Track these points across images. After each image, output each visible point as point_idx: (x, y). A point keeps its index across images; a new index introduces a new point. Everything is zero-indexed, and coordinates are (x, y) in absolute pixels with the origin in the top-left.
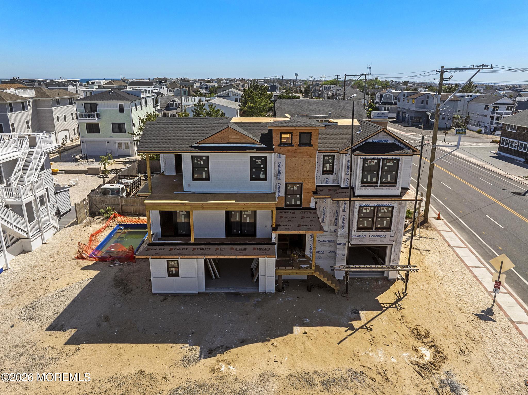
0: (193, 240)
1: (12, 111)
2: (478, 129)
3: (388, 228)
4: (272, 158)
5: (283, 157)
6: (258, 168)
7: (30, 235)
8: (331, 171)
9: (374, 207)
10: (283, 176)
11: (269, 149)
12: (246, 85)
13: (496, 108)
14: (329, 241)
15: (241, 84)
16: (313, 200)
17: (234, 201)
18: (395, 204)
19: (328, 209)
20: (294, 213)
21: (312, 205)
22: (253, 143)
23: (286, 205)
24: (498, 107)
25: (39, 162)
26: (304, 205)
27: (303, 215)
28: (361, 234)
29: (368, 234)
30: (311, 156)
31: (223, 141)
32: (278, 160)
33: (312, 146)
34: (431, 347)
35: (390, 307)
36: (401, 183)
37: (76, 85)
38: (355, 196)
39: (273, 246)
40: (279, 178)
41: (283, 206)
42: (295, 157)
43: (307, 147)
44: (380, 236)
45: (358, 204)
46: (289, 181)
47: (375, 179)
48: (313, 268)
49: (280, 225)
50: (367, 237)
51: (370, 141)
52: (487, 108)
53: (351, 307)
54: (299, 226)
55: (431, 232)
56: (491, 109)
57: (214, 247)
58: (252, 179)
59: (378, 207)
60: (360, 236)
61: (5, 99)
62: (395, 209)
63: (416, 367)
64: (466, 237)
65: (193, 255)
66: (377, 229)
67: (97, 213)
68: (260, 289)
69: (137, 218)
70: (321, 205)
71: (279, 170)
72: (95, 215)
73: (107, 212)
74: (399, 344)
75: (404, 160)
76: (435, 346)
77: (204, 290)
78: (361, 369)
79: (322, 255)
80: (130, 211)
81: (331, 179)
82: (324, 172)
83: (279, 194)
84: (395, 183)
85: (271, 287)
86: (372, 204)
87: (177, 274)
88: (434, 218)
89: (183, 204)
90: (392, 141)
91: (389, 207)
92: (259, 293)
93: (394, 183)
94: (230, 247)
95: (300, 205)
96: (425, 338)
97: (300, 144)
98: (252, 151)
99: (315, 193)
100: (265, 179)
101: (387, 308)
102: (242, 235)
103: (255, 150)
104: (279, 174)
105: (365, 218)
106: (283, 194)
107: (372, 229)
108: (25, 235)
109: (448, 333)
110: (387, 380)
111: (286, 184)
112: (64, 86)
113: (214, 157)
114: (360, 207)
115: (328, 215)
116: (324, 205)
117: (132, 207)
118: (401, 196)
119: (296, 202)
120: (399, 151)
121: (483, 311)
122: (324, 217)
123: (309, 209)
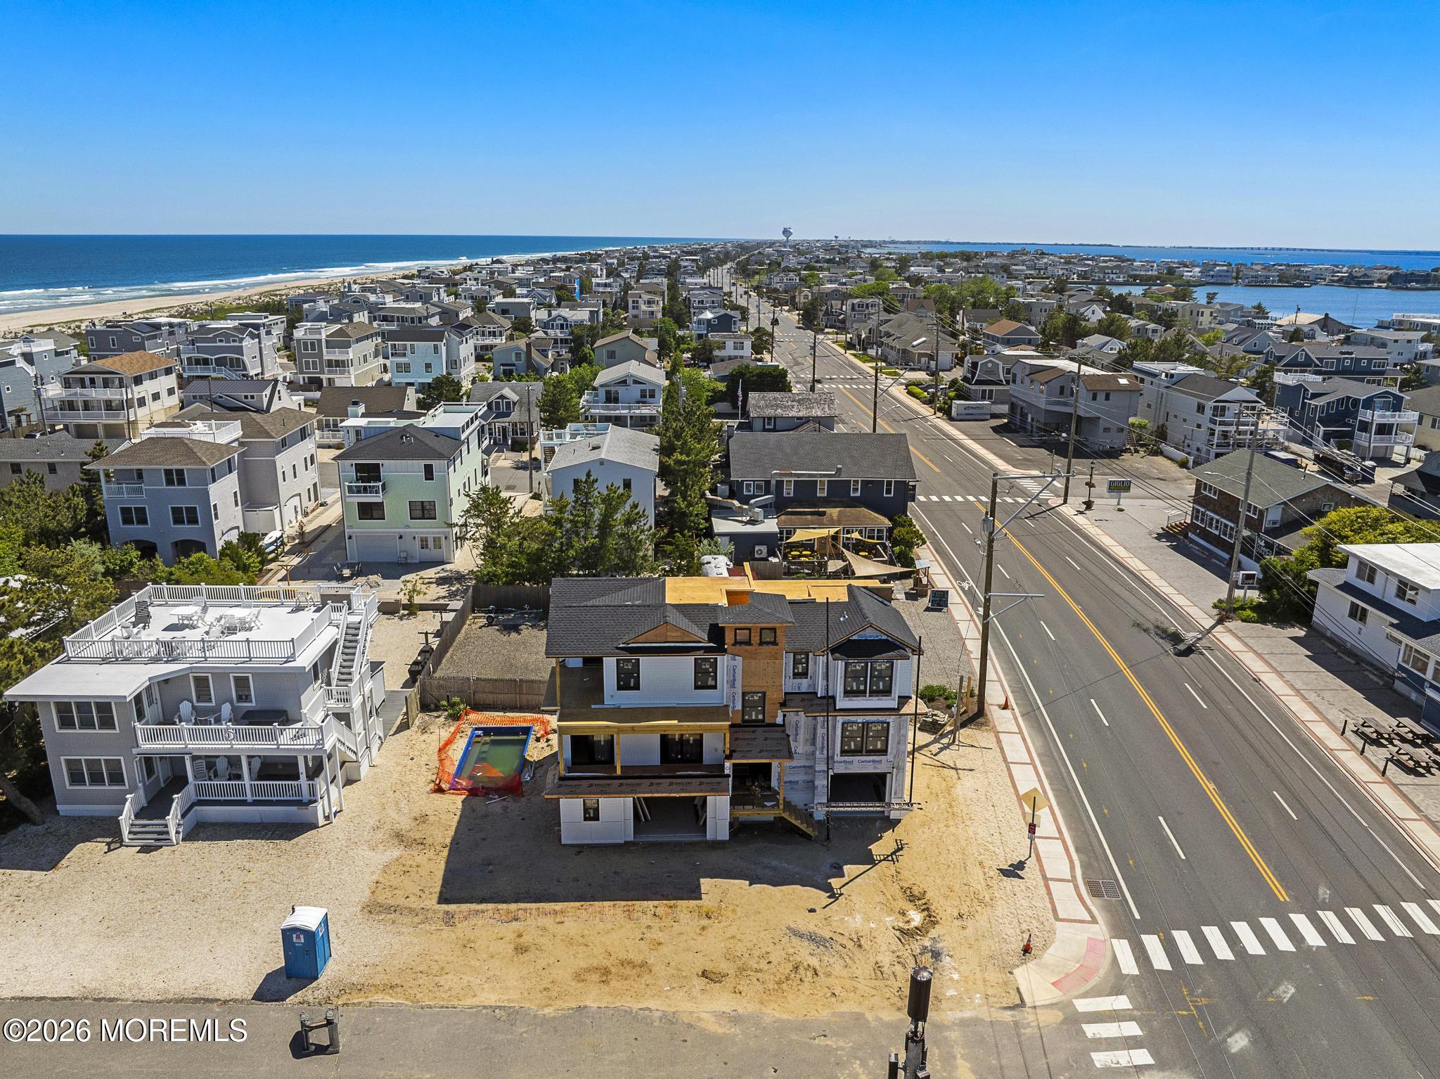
0: (619, 772)
1: (214, 481)
2: (1181, 455)
3: (884, 752)
4: (723, 661)
5: (739, 659)
6: (706, 672)
7: (359, 756)
8: (804, 674)
9: (863, 723)
10: (739, 683)
11: (721, 650)
12: (657, 299)
13: (1220, 411)
14: (804, 767)
15: (646, 297)
16: (780, 714)
17: (675, 722)
18: (891, 719)
19: (802, 724)
20: (754, 732)
21: (779, 720)
22: (700, 642)
23: (744, 721)
24: (1223, 409)
26: (768, 721)
27: (767, 735)
28: (846, 758)
29: (856, 759)
30: (777, 657)
31: (659, 639)
32: (733, 663)
33: (777, 644)
34: (923, 910)
35: (884, 860)
36: (897, 691)
37: (258, 336)
38: (836, 710)
39: (725, 779)
40: (733, 686)
41: (739, 721)
42: (755, 659)
43: (771, 647)
44: (874, 761)
45: (840, 720)
46: (747, 689)
47: (862, 687)
48: (781, 807)
49: (735, 751)
50: (856, 763)
51: (855, 638)
52: (1201, 409)
53: (831, 860)
54: (762, 751)
55: (985, 734)
56: (1208, 412)
57: (647, 782)
58: (697, 687)
59: (868, 723)
60: (845, 762)
61: (204, 459)
62: (891, 725)
63: (898, 933)
64: (1040, 743)
65: (621, 793)
66: (869, 752)
67: (433, 706)
68: (709, 837)
69: (502, 714)
70: (792, 718)
71: (734, 676)
72: (431, 711)
73: (453, 705)
74: (884, 907)
75: (899, 665)
76: (928, 909)
77: (632, 839)
78: (831, 935)
79: (795, 786)
80: (487, 702)
81: (804, 685)
82: (796, 675)
83: (734, 707)
84: (890, 692)
85: (724, 834)
86: (860, 719)
87: (596, 818)
88: (999, 706)
89: (608, 727)
90: (884, 637)
91: (883, 722)
92: (707, 842)
93: (887, 692)
94: (663, 780)
95: (763, 721)
96: (919, 899)
97: (761, 643)
98: (698, 653)
99: (783, 705)
100: (715, 687)
101: (880, 861)
102: (682, 761)
103: (702, 652)
104: (734, 680)
105: (852, 738)
106: (739, 707)
107: (861, 752)
109: (951, 894)
110: (860, 946)
111: (744, 694)
112: (234, 341)
113: (644, 661)
114: (843, 724)
115: (802, 732)
116: (795, 718)
117: (491, 696)
118: (899, 709)
119: (757, 716)
120: (893, 652)
121: (1011, 865)
122: (797, 735)
123: (775, 725)
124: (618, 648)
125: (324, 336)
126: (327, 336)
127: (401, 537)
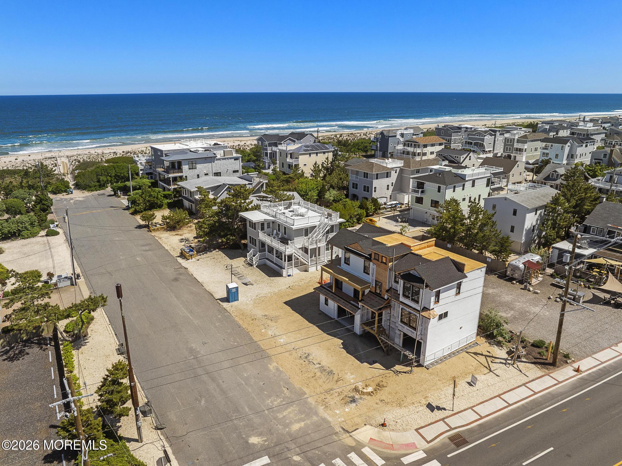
0: (333, 291)
3: (415, 329)
4: (371, 265)
6: (367, 267)
7: (309, 264)
8: (398, 282)
9: (409, 312)
10: (375, 276)
11: (371, 260)
16: (386, 295)
18: (418, 315)
20: (376, 297)
22: (366, 254)
23: (374, 292)
25: (325, 229)
26: (381, 295)
27: (378, 300)
28: (402, 324)
29: (406, 327)
30: (386, 270)
31: (355, 248)
32: (374, 267)
33: (386, 265)
35: (394, 371)
36: (422, 304)
38: (399, 301)
39: (358, 309)
40: (373, 276)
42: (380, 268)
43: (384, 265)
44: (411, 331)
45: (401, 306)
46: (377, 280)
47: (409, 295)
48: (376, 331)
49: (363, 300)
50: (405, 329)
51: (411, 272)
54: (371, 304)
57: (338, 298)
58: (364, 272)
60: (402, 326)
61: (374, 171)
62: (418, 318)
63: (354, 388)
66: (410, 326)
68: (355, 330)
71: (374, 272)
75: (422, 291)
76: (376, 391)
77: (336, 318)
81: (398, 287)
82: (395, 282)
83: (372, 285)
84: (418, 303)
85: (358, 332)
86: (408, 310)
87: (327, 305)
88: (575, 369)
89: (331, 273)
90: (420, 276)
91: (415, 315)
92: (354, 332)
94: (343, 301)
96: (380, 387)
97: (382, 262)
98: (365, 258)
99: (387, 291)
100: (369, 274)
101: (391, 370)
104: (374, 274)
105: (405, 316)
106: (374, 285)
107: (407, 324)
108: (307, 263)
111: (376, 281)
113: (351, 255)
114: (402, 308)
118: (421, 312)
119: (380, 292)
120: (418, 284)
123: (384, 298)
124: (345, 247)
125: (516, 137)
126: (519, 138)
127: (426, 213)
